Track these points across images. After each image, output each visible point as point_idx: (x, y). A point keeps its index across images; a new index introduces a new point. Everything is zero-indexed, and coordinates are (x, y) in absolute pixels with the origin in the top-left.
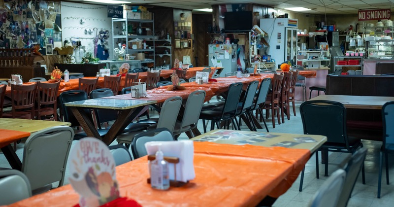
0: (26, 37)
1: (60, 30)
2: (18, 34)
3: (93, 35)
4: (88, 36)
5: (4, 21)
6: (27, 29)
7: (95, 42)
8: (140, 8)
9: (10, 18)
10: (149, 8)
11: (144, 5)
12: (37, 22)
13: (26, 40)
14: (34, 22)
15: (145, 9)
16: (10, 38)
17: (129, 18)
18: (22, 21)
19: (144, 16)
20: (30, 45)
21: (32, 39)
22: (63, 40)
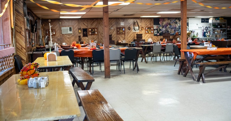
0: (175, 30)
1: (188, 27)
2: (172, 29)
3: (202, 29)
4: (200, 29)
5: (168, 25)
6: (175, 27)
7: (203, 31)
8: (220, 19)
9: (170, 24)
10: (225, 18)
11: (221, 17)
12: (179, 25)
13: (175, 31)
14: (178, 25)
15: (223, 18)
16: (169, 30)
17: (213, 22)
18: (173, 25)
19: (221, 21)
20: (176, 32)
21: (177, 30)
22: (189, 31)
